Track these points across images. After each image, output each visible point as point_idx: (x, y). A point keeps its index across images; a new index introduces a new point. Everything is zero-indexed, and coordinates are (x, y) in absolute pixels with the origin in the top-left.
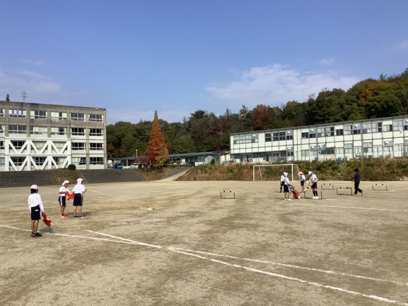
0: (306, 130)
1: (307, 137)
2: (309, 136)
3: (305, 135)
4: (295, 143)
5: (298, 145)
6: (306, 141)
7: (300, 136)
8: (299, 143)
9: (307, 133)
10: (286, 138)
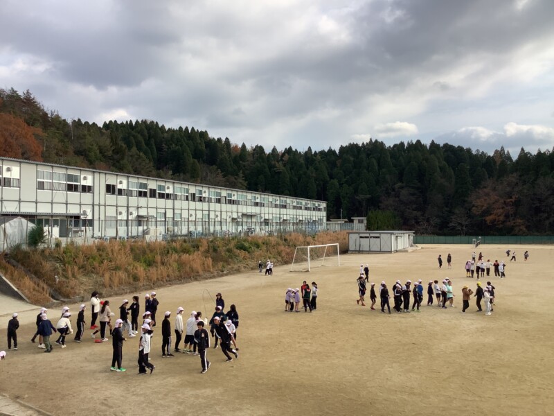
0: (112, 180)
1: (113, 193)
2: (117, 192)
3: (110, 189)
4: (96, 202)
5: (99, 205)
6: (112, 199)
7: (103, 188)
8: (102, 203)
9: (113, 186)
10: (80, 189)
